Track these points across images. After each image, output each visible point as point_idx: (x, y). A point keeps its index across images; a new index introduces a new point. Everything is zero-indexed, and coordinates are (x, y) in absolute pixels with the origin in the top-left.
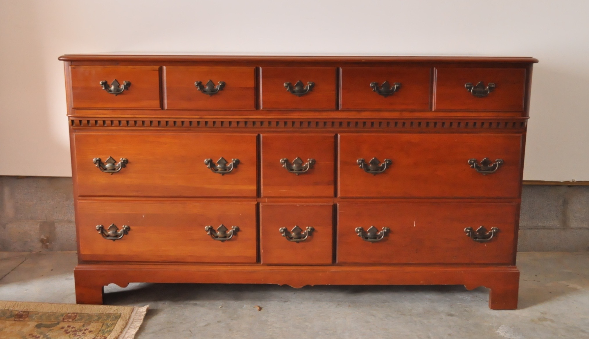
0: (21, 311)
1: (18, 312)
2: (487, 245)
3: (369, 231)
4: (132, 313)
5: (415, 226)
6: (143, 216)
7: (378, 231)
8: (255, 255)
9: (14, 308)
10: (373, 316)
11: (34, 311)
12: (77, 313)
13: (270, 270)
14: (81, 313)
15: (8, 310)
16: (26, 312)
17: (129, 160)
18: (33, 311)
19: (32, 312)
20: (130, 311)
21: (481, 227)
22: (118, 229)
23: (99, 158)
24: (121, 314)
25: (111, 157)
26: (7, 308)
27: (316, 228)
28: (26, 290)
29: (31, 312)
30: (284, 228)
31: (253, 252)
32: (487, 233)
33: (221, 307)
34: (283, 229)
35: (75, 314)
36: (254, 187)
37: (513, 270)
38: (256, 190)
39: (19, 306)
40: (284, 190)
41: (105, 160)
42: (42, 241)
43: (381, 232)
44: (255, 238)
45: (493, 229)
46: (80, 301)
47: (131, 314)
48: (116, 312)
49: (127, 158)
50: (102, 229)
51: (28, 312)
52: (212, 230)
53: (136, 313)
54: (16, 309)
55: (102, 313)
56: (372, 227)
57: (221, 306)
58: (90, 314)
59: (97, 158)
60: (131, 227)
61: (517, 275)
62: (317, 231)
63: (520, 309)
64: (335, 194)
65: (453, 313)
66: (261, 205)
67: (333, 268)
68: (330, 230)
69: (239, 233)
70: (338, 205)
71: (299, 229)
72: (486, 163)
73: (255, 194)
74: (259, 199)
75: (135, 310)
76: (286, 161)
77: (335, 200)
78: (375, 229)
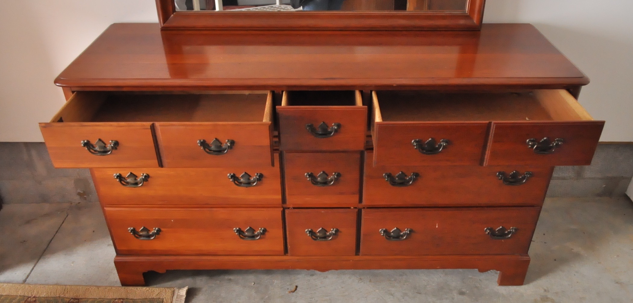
0: (72, 298)
1: (69, 300)
2: (504, 241)
3: (392, 232)
4: (173, 297)
5: (437, 227)
6: (172, 221)
7: (401, 232)
8: (283, 250)
9: (64, 294)
10: (392, 295)
11: (84, 297)
12: (123, 299)
13: (298, 259)
14: (127, 299)
15: (59, 297)
16: (76, 299)
17: (150, 175)
18: (82, 297)
19: (82, 299)
20: (171, 295)
21: (501, 227)
22: (149, 231)
23: (120, 174)
24: (163, 299)
25: (131, 173)
26: (58, 296)
27: (340, 229)
28: (73, 262)
29: (80, 299)
30: (310, 230)
31: (281, 247)
32: (506, 231)
33: (253, 285)
34: (308, 230)
35: (122, 300)
36: (279, 197)
37: (525, 258)
38: (281, 199)
39: (69, 291)
40: (310, 199)
41: (127, 175)
42: (79, 194)
43: (404, 232)
44: (282, 237)
45: (512, 229)
46: (125, 283)
47: (172, 299)
48: (159, 297)
49: (148, 173)
50: (134, 231)
51: (78, 299)
52: (240, 232)
53: (177, 298)
54: (67, 296)
55: (146, 297)
56: (395, 228)
57: (253, 283)
58: (135, 299)
59: (117, 174)
60: (162, 229)
61: (528, 262)
62: (341, 232)
63: (525, 284)
64: (360, 201)
65: (464, 290)
66: (287, 211)
67: (357, 258)
68: (354, 231)
69: (266, 233)
70: (363, 211)
71: (324, 231)
72: (514, 176)
73: (280, 201)
74: (284, 206)
75: (176, 292)
76: (311, 175)
77: (360, 206)
78: (399, 230)
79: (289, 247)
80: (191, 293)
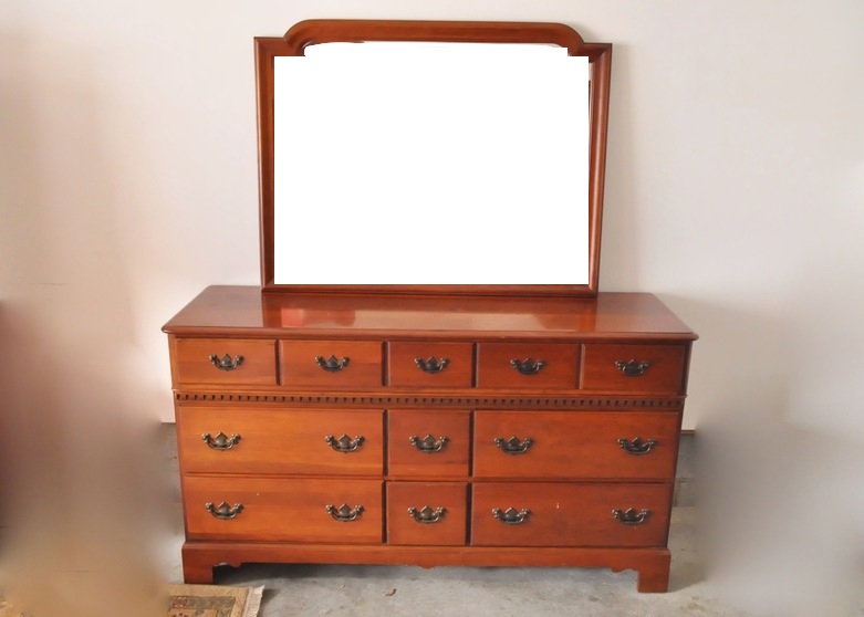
2: (636, 528)
3: (507, 513)
4: (247, 595)
5: (558, 508)
6: (258, 494)
7: (517, 513)
8: (382, 536)
13: (398, 550)
14: (192, 597)
17: (242, 437)
20: (245, 593)
21: (631, 509)
22: (230, 507)
23: (209, 435)
24: (235, 597)
25: (221, 434)
27: (448, 509)
31: (379, 533)
32: (638, 516)
34: (412, 509)
35: (186, 598)
36: (381, 466)
37: (664, 553)
38: (382, 469)
41: (215, 436)
43: (521, 513)
45: (643, 512)
46: (189, 580)
47: (246, 598)
48: (230, 596)
49: (239, 435)
50: (212, 507)
52: (333, 510)
53: (251, 597)
55: (214, 595)
56: (511, 509)
57: (343, 586)
58: (201, 598)
59: (205, 435)
60: (244, 506)
61: (669, 558)
62: (449, 513)
63: (669, 592)
64: (470, 473)
65: (596, 596)
66: (388, 484)
67: (467, 549)
68: (463, 511)
69: (363, 513)
70: (474, 485)
71: (429, 510)
72: (637, 444)
73: (381, 472)
74: (386, 478)
75: (251, 591)
76: (416, 439)
77: (470, 479)
78: (514, 511)
79: (388, 531)
80: (267, 595)
